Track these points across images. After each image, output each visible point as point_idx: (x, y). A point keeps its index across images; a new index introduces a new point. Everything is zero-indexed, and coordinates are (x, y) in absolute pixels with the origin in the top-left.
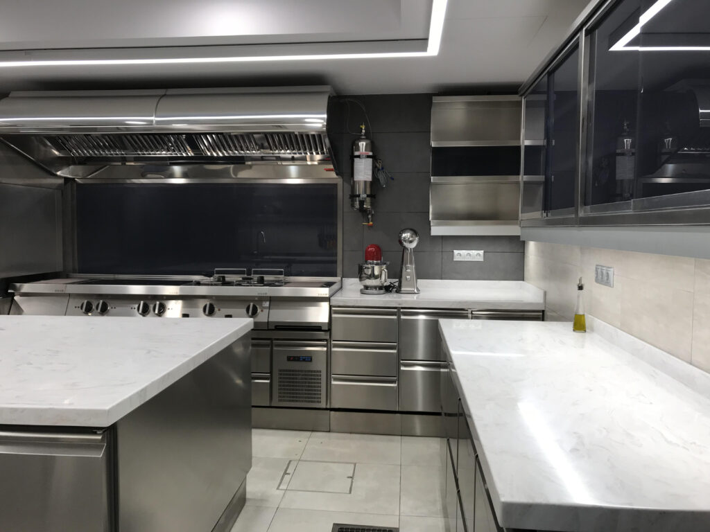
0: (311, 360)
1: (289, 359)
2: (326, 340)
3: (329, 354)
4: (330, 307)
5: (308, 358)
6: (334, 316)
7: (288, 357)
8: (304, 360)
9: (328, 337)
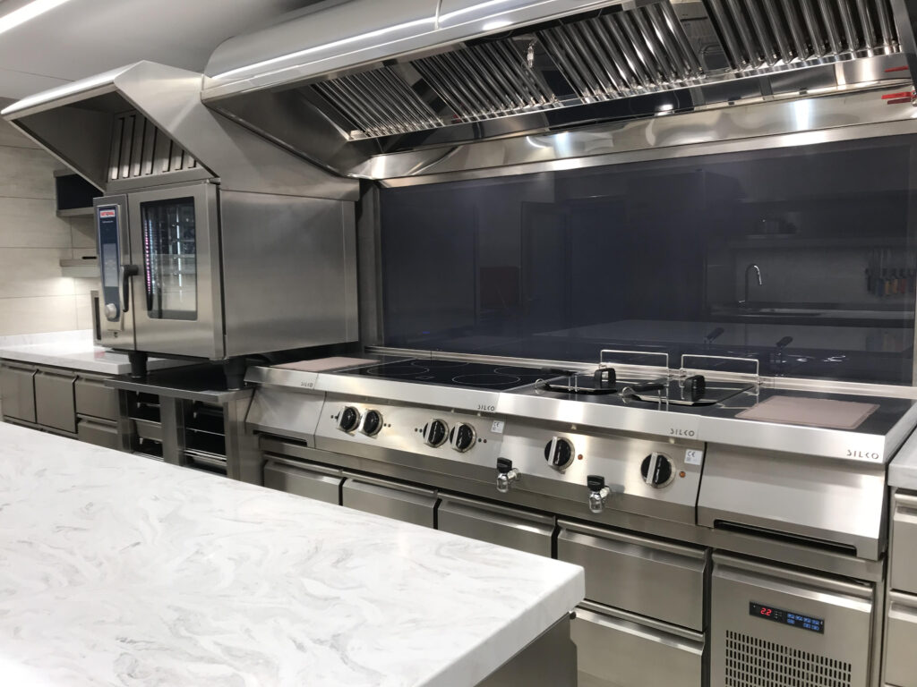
0: (821, 630)
1: (755, 610)
2: (872, 584)
3: (878, 625)
4: (888, 490)
5: (815, 623)
6: (898, 517)
7: (752, 604)
8: (799, 624)
9: (878, 578)
